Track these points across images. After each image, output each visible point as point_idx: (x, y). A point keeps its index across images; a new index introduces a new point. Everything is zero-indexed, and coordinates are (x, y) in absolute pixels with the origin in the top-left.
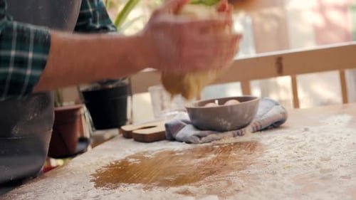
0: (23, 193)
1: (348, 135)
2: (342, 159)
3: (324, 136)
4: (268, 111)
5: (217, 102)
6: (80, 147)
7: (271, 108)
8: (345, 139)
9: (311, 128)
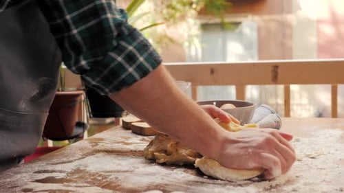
0: (20, 173)
1: (336, 150)
2: (327, 174)
3: (312, 148)
4: (263, 118)
5: (215, 103)
6: (77, 131)
7: (266, 115)
8: (333, 154)
9: (302, 139)
